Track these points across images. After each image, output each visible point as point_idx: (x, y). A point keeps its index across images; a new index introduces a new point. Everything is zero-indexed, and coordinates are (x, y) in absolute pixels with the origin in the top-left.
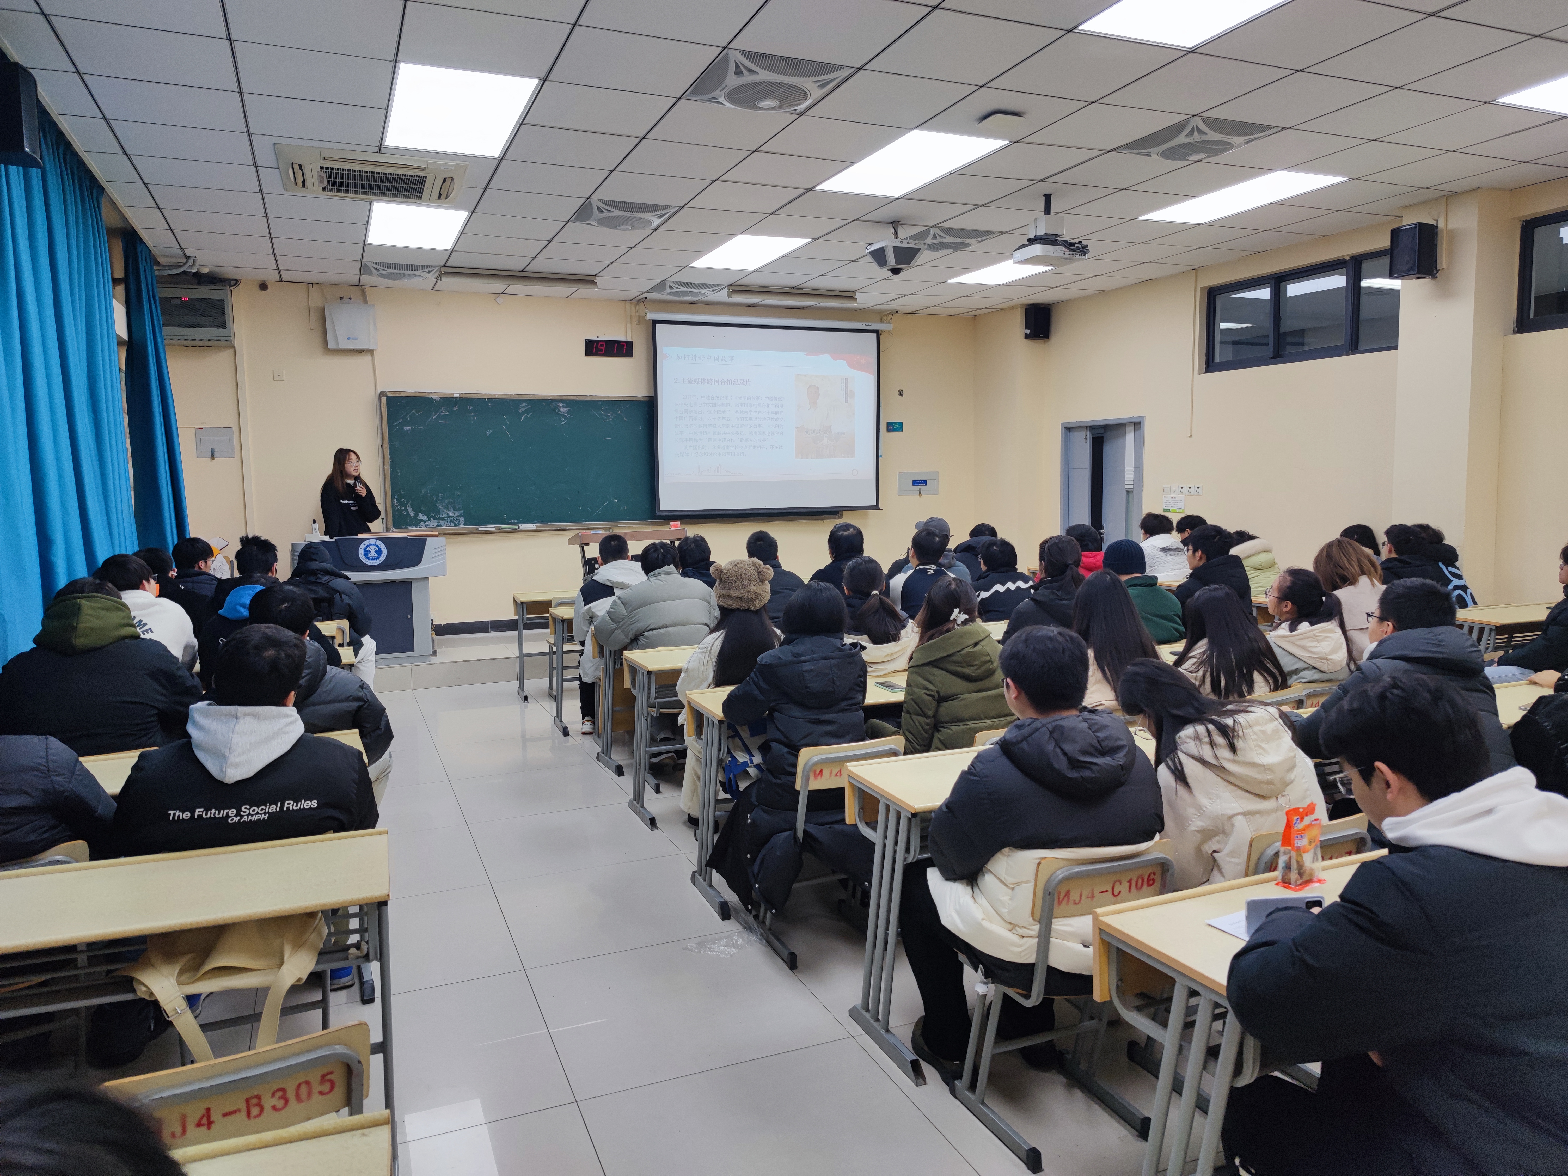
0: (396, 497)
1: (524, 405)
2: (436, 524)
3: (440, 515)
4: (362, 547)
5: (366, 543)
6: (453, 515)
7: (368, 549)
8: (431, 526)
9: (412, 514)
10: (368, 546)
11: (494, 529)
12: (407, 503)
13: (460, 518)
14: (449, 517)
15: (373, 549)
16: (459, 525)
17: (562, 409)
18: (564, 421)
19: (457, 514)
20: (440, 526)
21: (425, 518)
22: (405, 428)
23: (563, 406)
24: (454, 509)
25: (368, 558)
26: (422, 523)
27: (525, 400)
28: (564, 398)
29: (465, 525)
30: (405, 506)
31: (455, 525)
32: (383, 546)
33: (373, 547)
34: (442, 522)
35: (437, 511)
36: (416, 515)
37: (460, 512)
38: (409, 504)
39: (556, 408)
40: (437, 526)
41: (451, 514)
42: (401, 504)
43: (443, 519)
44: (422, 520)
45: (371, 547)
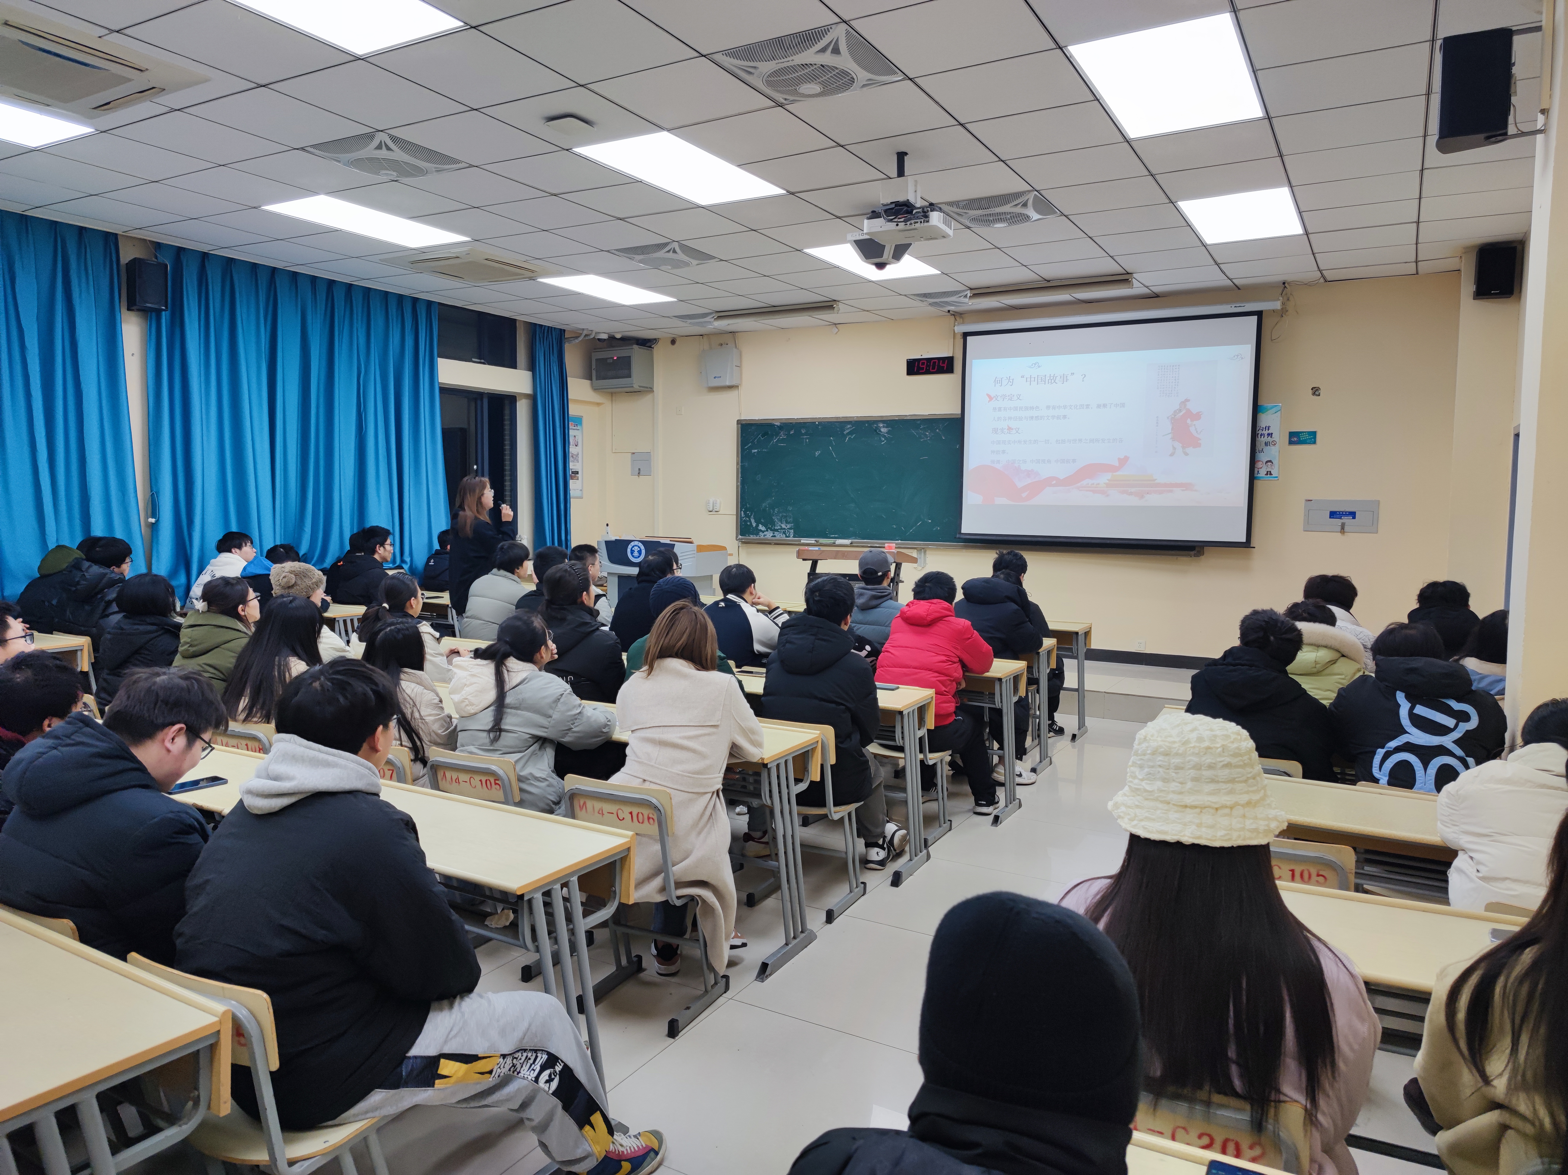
0: (743, 510)
1: (849, 426)
2: (772, 534)
3: (775, 527)
6: (785, 527)
7: (633, 549)
8: (768, 536)
9: (754, 525)
11: (814, 542)
13: (791, 531)
14: (781, 529)
16: (789, 537)
17: (882, 430)
18: (883, 441)
19: (788, 527)
20: (775, 536)
21: (763, 528)
22: (753, 451)
23: (884, 427)
24: (787, 522)
26: (761, 533)
27: (850, 422)
28: (884, 419)
29: (794, 537)
30: (749, 517)
31: (786, 537)
34: (776, 533)
35: (773, 524)
36: (757, 526)
37: (791, 525)
38: (752, 516)
39: (878, 428)
40: (772, 537)
41: (783, 526)
42: (747, 516)
43: (777, 530)
44: (761, 530)
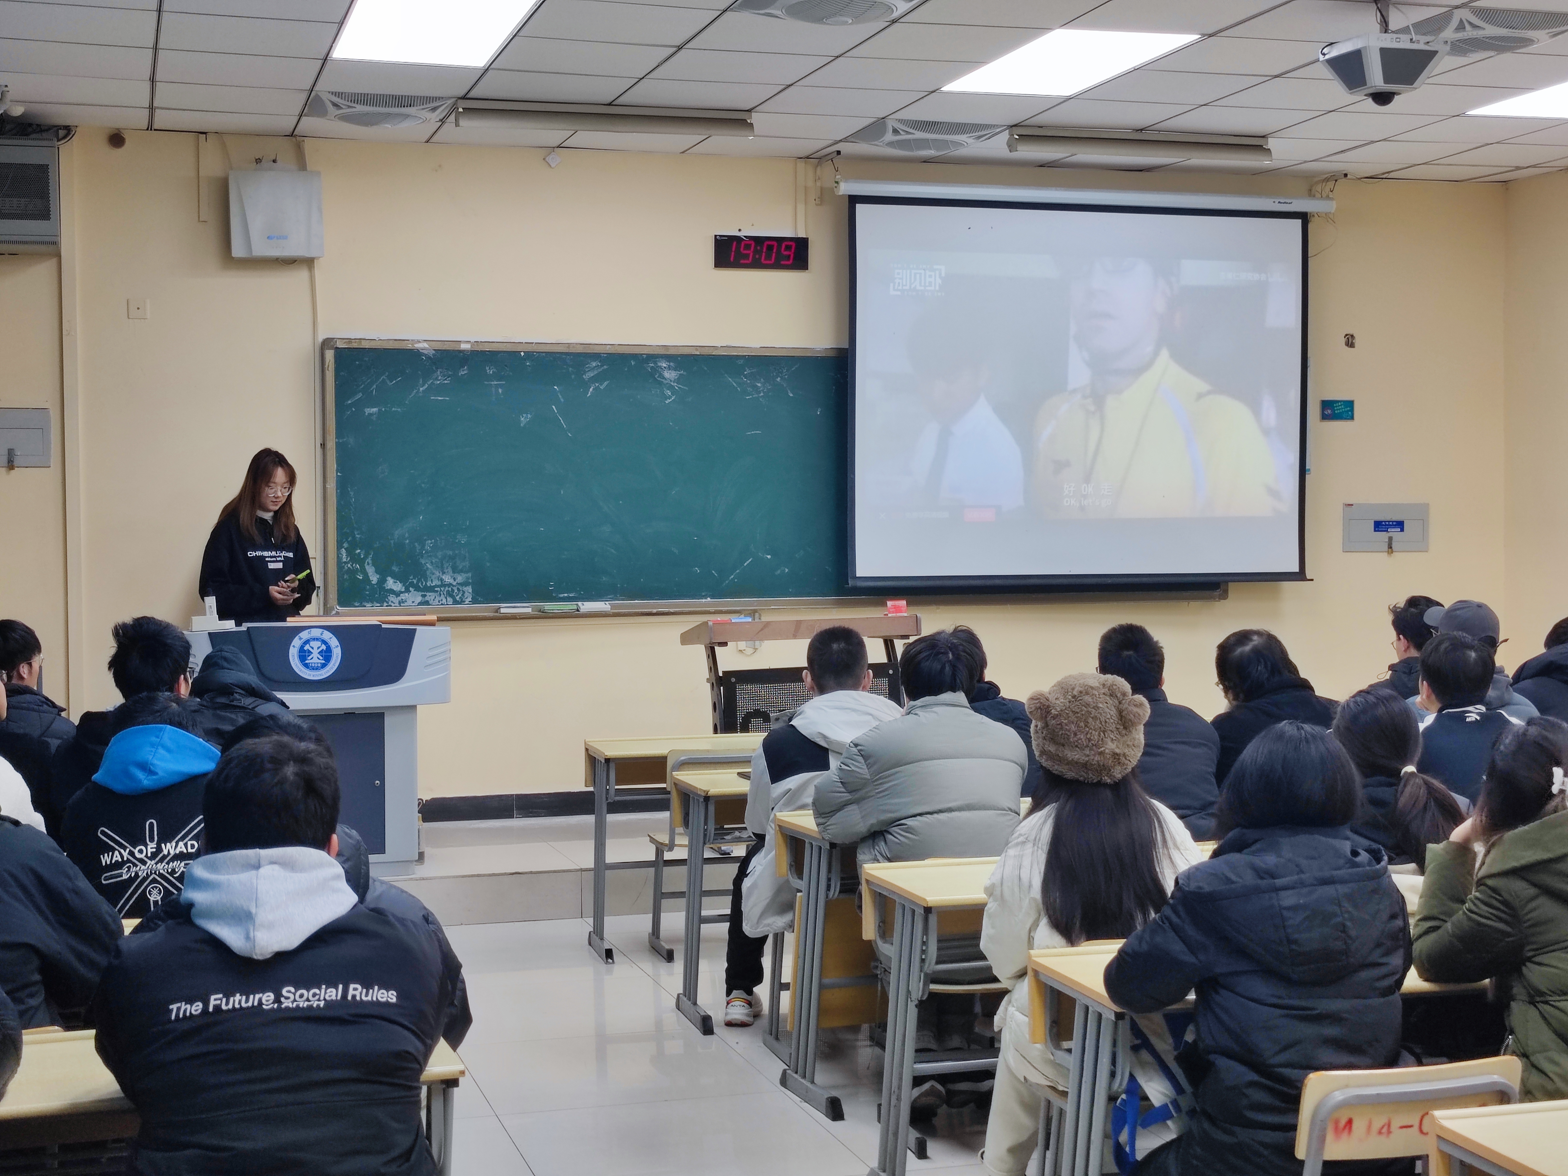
0: (346, 545)
1: (594, 364)
2: (419, 599)
3: (426, 582)
4: (296, 643)
5: (304, 635)
6: (451, 581)
7: (307, 647)
8: (409, 603)
9: (374, 579)
10: (307, 642)
11: (529, 610)
12: (366, 557)
13: (465, 589)
14: (443, 585)
15: (316, 647)
16: (462, 602)
17: (667, 374)
18: (670, 397)
19: (460, 578)
20: (427, 603)
21: (398, 587)
23: (669, 368)
24: (455, 570)
25: (306, 666)
26: (392, 598)
27: (596, 356)
28: (671, 352)
29: (474, 601)
30: (362, 562)
31: (455, 602)
32: (334, 642)
33: (315, 644)
34: (430, 596)
35: (422, 574)
36: (382, 581)
37: (464, 575)
38: (369, 560)
39: (656, 370)
40: (419, 604)
41: (447, 579)
42: (354, 558)
43: (431, 589)
44: (392, 591)
45: (312, 643)
